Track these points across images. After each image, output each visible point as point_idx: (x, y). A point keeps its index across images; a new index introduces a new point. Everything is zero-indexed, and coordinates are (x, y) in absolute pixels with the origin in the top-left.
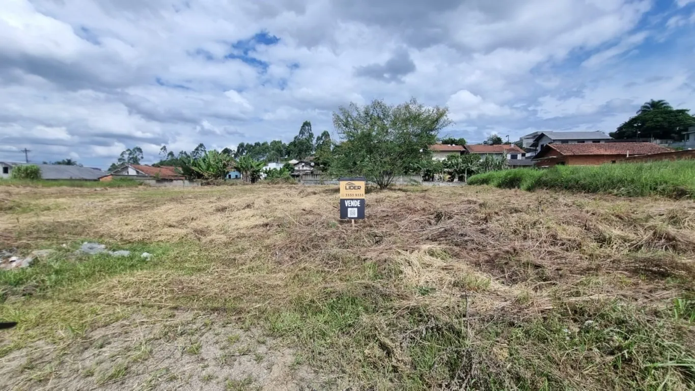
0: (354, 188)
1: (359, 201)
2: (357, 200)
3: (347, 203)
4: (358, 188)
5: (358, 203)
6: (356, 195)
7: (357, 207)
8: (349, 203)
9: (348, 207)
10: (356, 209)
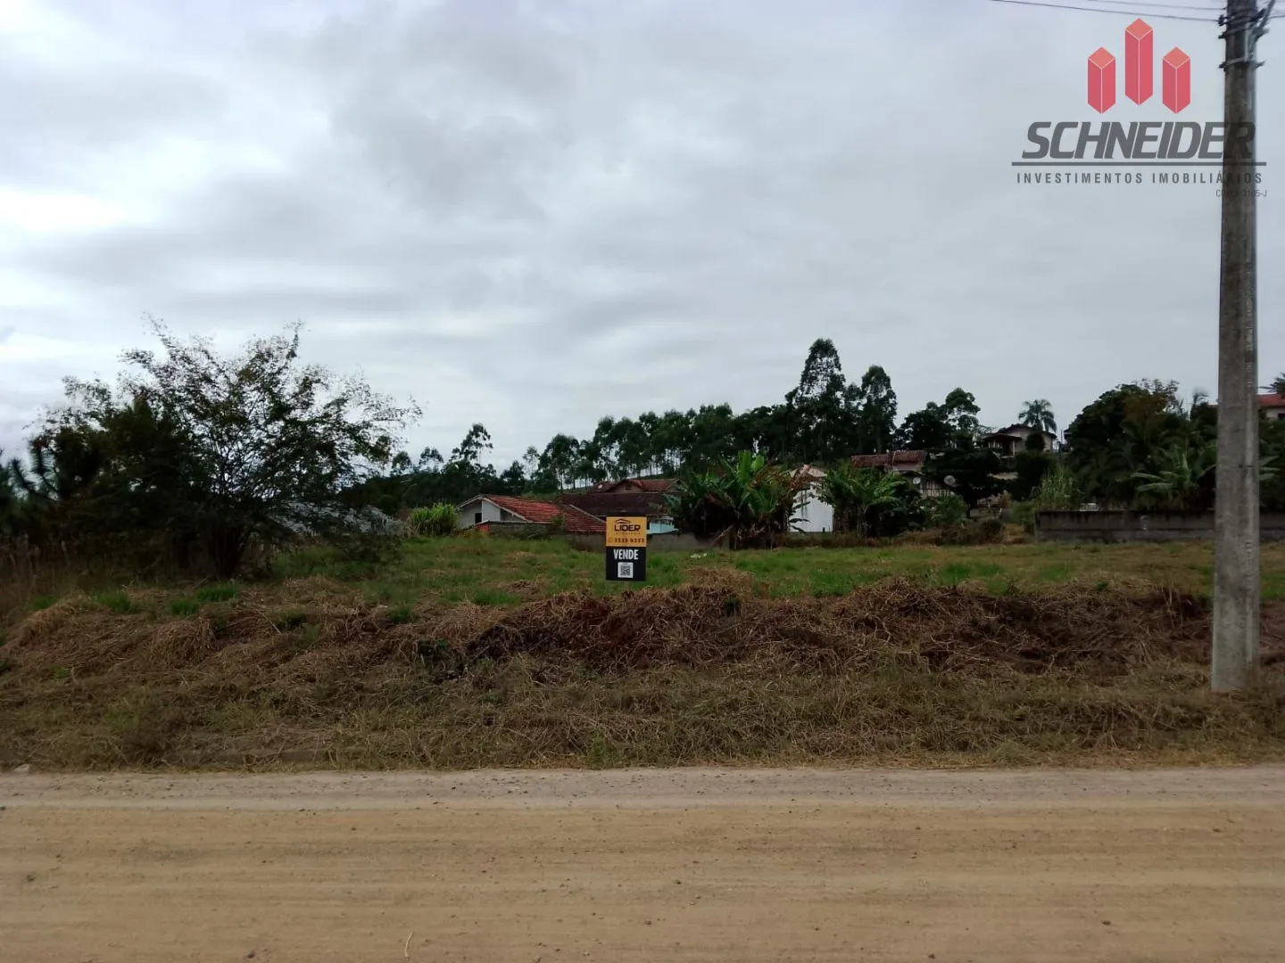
0: (629, 528)
1: (636, 551)
2: (633, 548)
3: (617, 554)
4: (636, 529)
5: (634, 555)
6: (632, 541)
7: (632, 561)
8: (620, 554)
9: (619, 560)
10: (631, 564)
